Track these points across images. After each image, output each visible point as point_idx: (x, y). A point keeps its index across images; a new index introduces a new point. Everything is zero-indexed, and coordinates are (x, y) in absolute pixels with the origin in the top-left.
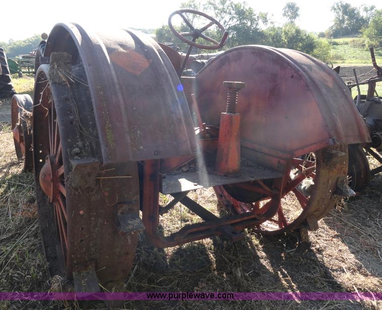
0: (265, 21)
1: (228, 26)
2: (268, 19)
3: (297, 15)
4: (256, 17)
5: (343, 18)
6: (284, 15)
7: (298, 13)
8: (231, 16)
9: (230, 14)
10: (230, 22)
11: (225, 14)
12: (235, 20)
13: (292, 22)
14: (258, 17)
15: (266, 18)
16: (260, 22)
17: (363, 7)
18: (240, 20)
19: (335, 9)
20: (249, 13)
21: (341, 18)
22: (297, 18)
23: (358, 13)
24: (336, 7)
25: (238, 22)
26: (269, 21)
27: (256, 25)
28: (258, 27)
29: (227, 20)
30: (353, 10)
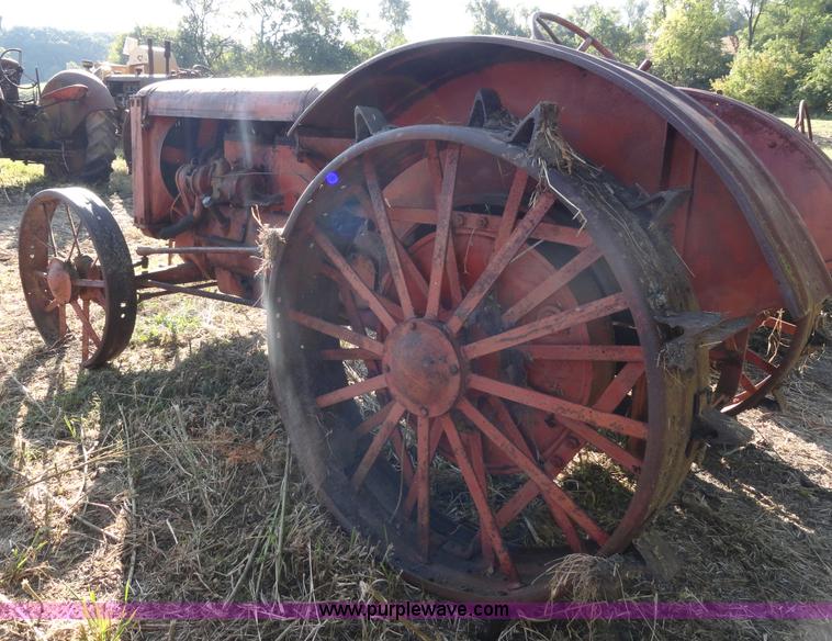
0: (354, 26)
1: (280, 35)
2: (358, 23)
3: (406, 17)
4: (335, 18)
5: (488, 27)
6: (383, 16)
7: (408, 13)
8: (284, 12)
9: (283, 8)
10: (285, 26)
11: (272, 8)
12: (294, 22)
13: (397, 31)
14: (339, 18)
15: (355, 21)
16: (344, 28)
17: (520, 8)
18: (304, 22)
19: (473, 10)
20: (323, 10)
21: (484, 28)
22: (407, 22)
23: (512, 19)
24: (474, 5)
25: (301, 27)
26: (361, 28)
27: (337, 34)
28: (340, 38)
29: (278, 21)
30: (504, 14)
